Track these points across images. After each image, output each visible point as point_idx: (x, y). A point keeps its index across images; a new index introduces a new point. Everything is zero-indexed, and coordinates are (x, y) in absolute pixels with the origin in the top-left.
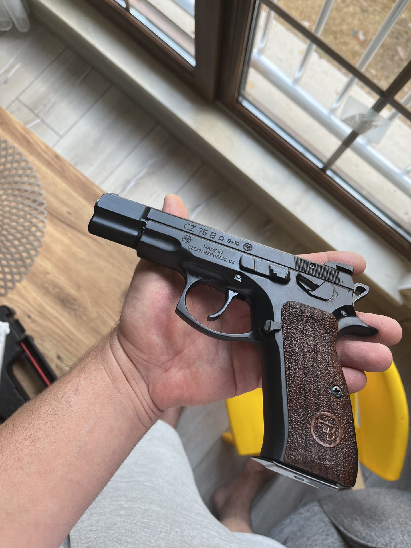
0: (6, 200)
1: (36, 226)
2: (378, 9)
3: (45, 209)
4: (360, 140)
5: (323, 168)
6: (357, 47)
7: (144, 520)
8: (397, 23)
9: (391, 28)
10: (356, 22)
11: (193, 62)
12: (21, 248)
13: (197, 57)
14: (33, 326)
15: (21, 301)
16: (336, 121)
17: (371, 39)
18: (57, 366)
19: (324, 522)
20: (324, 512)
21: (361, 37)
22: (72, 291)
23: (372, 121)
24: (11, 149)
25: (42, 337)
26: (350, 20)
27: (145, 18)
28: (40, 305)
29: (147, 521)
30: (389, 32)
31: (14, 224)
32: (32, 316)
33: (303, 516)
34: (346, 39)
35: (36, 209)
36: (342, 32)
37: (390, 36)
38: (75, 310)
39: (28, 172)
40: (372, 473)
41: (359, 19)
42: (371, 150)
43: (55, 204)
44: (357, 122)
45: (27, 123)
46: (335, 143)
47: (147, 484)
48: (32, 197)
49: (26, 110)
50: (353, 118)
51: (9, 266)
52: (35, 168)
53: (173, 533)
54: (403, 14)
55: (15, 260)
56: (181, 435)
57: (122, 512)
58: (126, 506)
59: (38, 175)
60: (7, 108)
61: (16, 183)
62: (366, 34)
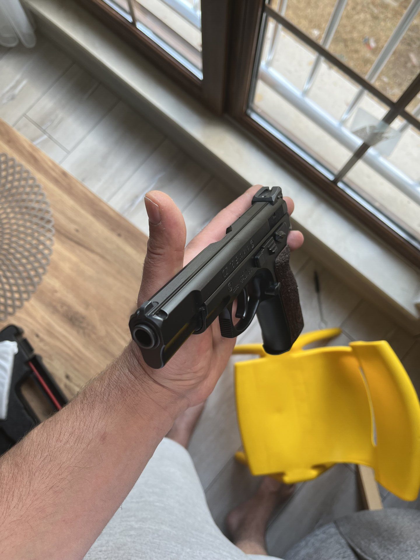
0: (14, 218)
1: (43, 244)
2: (389, 15)
3: (53, 226)
4: (371, 151)
5: (334, 180)
6: (369, 55)
7: (155, 540)
8: (409, 30)
9: (404, 34)
10: (367, 30)
11: (200, 76)
12: (29, 267)
13: (204, 71)
14: (41, 345)
15: (30, 320)
16: (347, 132)
17: (383, 47)
18: (66, 386)
19: (340, 544)
20: (341, 533)
21: (373, 44)
22: (80, 309)
23: (383, 133)
24: (18, 167)
25: (50, 357)
26: (360, 27)
27: (152, 33)
28: (49, 324)
29: (157, 541)
30: (401, 38)
31: (22, 242)
32: (41, 335)
33: (319, 538)
34: (357, 46)
35: (43, 227)
36: (353, 40)
37: (402, 42)
38: (83, 328)
39: (36, 189)
40: (389, 493)
41: (370, 26)
42: (383, 161)
43: (63, 221)
44: (368, 133)
45: (33, 140)
46: (346, 155)
47: (157, 504)
48: (40, 214)
49: (33, 127)
50: (363, 130)
51: (17, 285)
52: (42, 186)
53: (184, 554)
54: (415, 20)
55: (23, 279)
56: (193, 455)
57: (132, 533)
58: (136, 526)
59: (46, 193)
60: (14, 125)
61: (24, 201)
62: (377, 41)
